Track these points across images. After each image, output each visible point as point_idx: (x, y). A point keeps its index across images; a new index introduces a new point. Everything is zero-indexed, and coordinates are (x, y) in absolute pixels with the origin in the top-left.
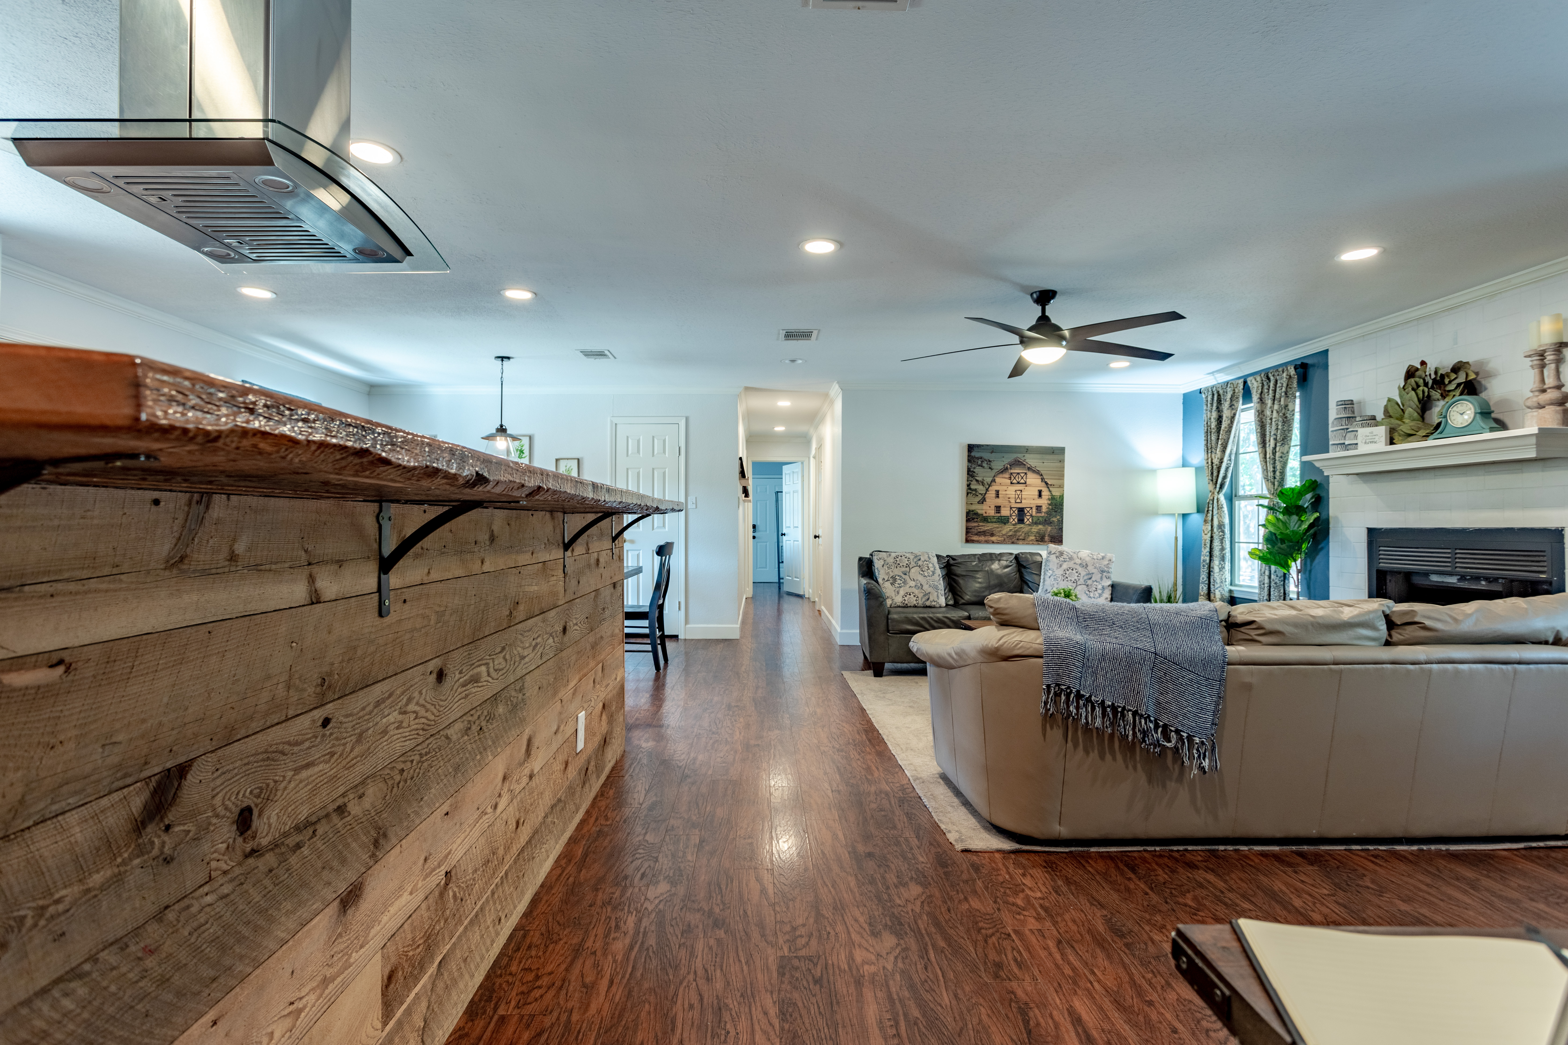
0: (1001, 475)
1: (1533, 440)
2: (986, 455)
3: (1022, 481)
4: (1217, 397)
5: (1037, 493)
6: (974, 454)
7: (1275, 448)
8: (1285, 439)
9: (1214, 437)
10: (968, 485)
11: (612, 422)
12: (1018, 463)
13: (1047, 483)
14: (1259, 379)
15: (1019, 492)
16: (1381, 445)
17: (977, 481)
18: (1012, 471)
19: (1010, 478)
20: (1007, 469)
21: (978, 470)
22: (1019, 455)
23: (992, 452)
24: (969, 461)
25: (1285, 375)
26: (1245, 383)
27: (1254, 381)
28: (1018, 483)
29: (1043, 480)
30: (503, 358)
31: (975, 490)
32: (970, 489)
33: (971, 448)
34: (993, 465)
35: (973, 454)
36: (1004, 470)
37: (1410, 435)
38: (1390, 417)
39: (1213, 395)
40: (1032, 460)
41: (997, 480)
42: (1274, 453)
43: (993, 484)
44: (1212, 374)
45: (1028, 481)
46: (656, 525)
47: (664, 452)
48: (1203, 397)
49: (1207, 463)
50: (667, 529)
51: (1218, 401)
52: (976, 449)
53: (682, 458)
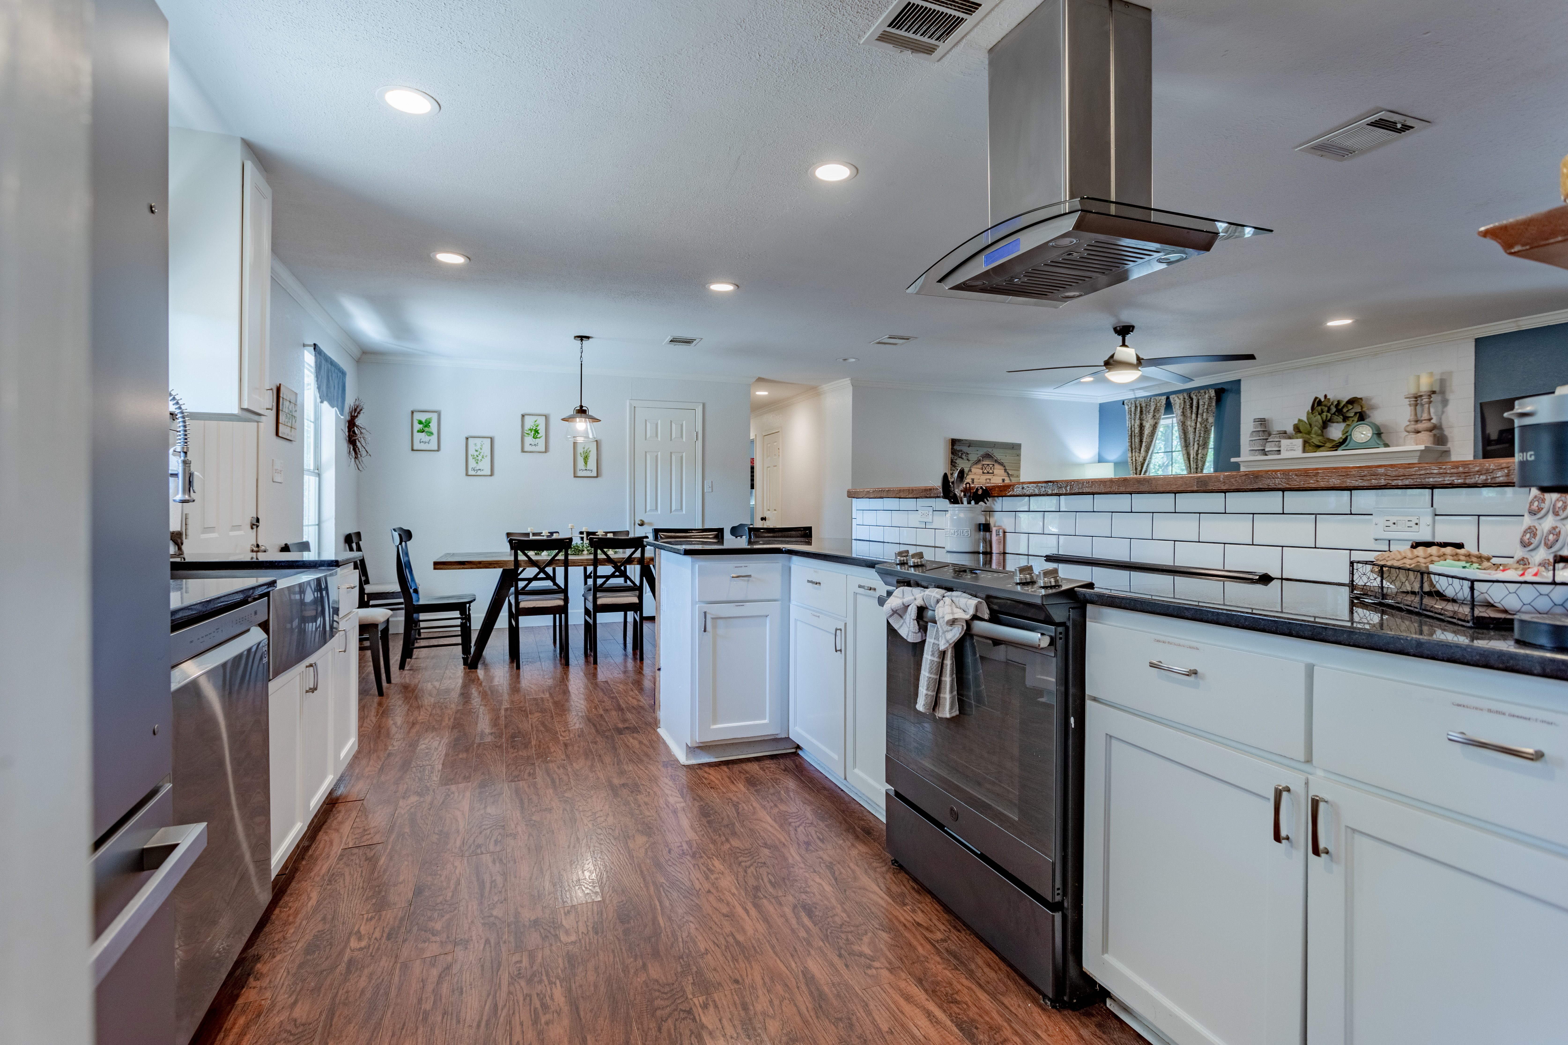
0: (975, 466)
2: (965, 449)
3: (991, 471)
4: (1141, 408)
5: (1001, 482)
6: (957, 447)
7: (1197, 451)
9: (1137, 440)
11: (630, 405)
12: (988, 456)
13: (1008, 474)
14: (1181, 397)
15: (988, 481)
16: (1298, 453)
18: (984, 463)
19: (982, 469)
20: (979, 461)
21: (957, 459)
22: (990, 450)
23: (969, 446)
24: (952, 453)
25: (1207, 396)
26: (1168, 398)
27: (1176, 398)
28: (988, 473)
29: (1005, 470)
30: (582, 338)
33: (954, 442)
34: (970, 456)
35: (955, 447)
37: (1319, 447)
38: (1300, 432)
39: (1136, 407)
40: (998, 454)
41: (973, 470)
42: (1197, 455)
43: (970, 473)
44: (1133, 390)
45: (996, 472)
46: (674, 508)
47: (682, 437)
48: (1126, 407)
49: (1129, 460)
50: (684, 512)
51: (1141, 412)
52: (957, 443)
53: (699, 443)
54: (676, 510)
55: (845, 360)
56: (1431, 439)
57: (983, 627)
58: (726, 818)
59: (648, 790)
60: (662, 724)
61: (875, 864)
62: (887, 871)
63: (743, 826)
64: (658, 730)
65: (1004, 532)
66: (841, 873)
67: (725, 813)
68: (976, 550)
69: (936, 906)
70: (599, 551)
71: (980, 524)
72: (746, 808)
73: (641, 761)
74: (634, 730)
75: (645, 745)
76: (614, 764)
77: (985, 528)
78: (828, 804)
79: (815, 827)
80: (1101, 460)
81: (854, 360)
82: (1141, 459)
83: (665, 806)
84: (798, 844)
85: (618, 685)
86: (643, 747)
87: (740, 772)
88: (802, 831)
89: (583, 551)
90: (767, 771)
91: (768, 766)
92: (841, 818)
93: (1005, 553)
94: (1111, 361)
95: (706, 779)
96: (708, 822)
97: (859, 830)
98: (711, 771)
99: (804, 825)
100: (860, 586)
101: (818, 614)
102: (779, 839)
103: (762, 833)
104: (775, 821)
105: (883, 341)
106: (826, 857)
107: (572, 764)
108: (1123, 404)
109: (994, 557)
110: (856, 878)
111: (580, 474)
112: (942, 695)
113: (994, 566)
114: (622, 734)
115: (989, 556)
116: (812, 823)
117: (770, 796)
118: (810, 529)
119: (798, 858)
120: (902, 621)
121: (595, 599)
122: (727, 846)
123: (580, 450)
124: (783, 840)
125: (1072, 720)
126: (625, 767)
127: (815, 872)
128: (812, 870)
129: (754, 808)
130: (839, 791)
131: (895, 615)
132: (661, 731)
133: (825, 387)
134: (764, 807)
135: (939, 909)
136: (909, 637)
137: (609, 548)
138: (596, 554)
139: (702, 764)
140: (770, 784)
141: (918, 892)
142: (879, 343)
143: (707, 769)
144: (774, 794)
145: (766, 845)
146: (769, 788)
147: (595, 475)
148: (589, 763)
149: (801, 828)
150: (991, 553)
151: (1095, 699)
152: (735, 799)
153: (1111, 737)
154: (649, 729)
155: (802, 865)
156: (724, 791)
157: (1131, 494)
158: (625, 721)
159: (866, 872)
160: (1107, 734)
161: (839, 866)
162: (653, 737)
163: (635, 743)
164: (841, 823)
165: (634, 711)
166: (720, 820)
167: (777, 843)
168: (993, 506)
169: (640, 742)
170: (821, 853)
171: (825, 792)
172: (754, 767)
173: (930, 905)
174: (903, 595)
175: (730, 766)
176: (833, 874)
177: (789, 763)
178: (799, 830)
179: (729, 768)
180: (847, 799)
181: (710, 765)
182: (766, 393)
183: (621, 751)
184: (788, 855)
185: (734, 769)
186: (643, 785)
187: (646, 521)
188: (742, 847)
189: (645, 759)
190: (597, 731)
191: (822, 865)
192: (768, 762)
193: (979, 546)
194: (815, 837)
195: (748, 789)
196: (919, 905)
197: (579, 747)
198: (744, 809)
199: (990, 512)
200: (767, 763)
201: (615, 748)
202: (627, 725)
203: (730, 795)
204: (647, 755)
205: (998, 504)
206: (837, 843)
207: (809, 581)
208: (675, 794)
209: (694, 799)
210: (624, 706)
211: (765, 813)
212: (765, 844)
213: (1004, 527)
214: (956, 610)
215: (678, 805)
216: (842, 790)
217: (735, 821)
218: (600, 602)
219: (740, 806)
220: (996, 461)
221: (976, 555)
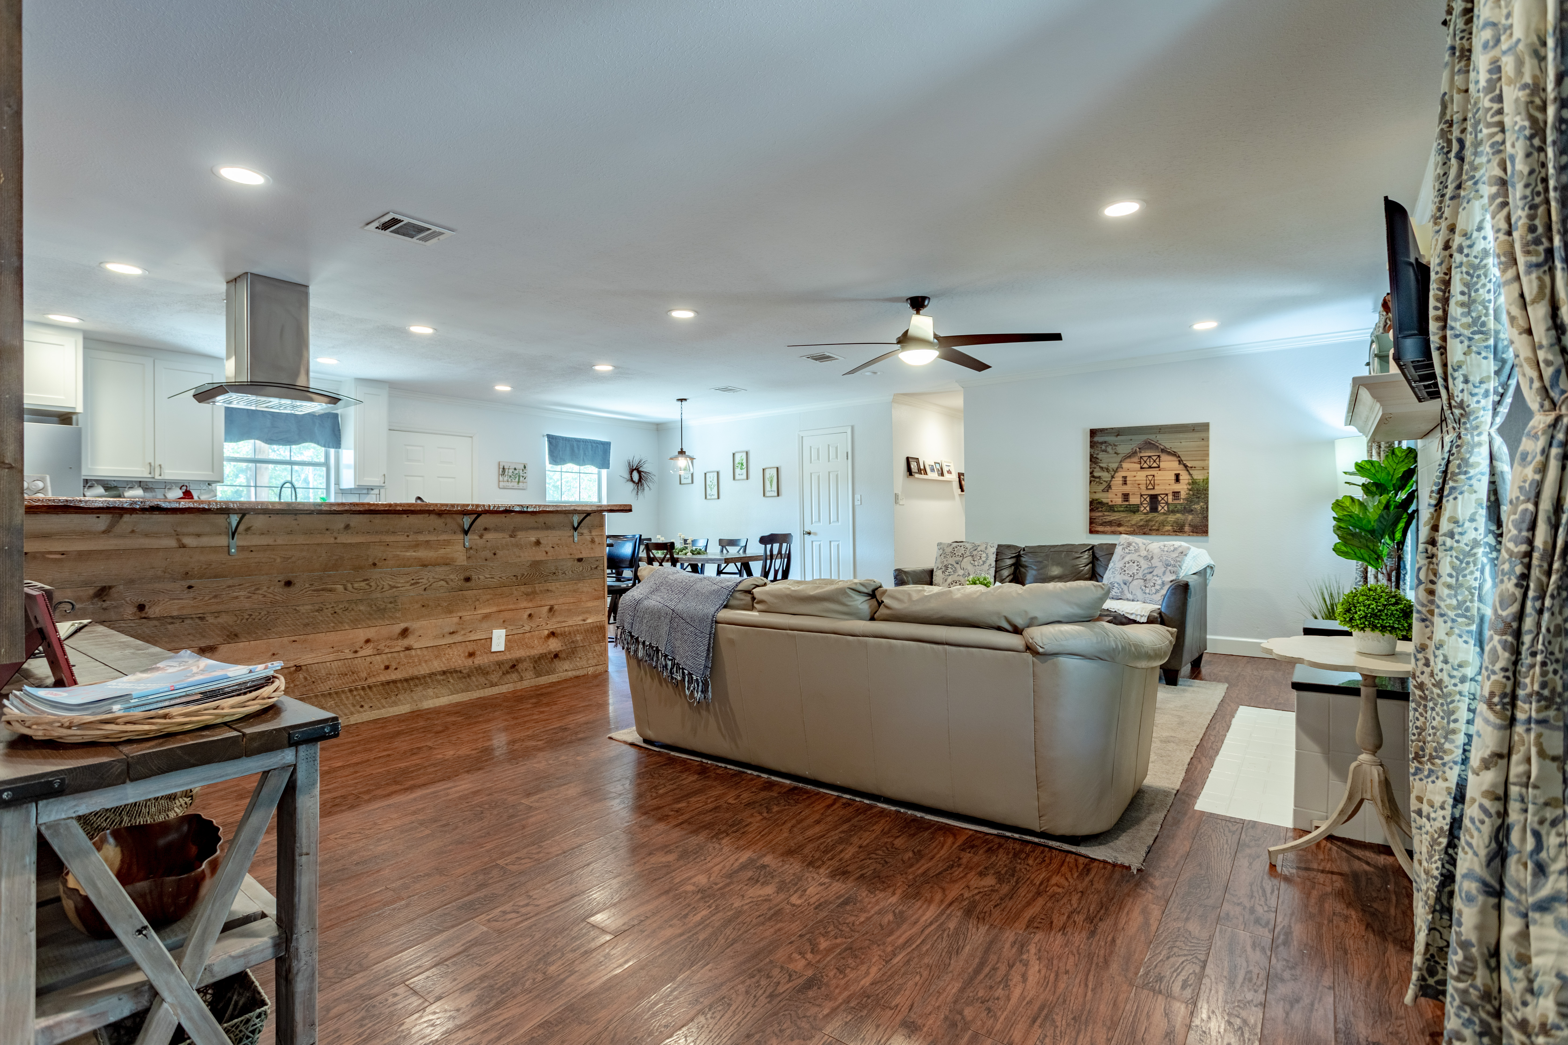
0: (1128, 460)
2: (1110, 439)
3: (1155, 465)
5: (1173, 477)
6: (1098, 438)
10: (1091, 473)
12: (1149, 445)
13: (1186, 466)
15: (1150, 478)
17: (1102, 468)
18: (1143, 454)
19: (1140, 462)
20: (1135, 452)
21: (1101, 456)
22: (1149, 437)
23: (1118, 435)
24: (1091, 447)
28: (1150, 467)
29: (1180, 462)
31: (1099, 477)
32: (1094, 476)
33: (1093, 433)
34: (1119, 449)
35: (1096, 439)
36: (1133, 454)
40: (1166, 441)
41: (1124, 465)
43: (1120, 469)
45: (1162, 465)
52: (1098, 434)
53: (849, 462)
111: (767, 494)
123: (767, 475)
147: (777, 495)
220: (1163, 451)
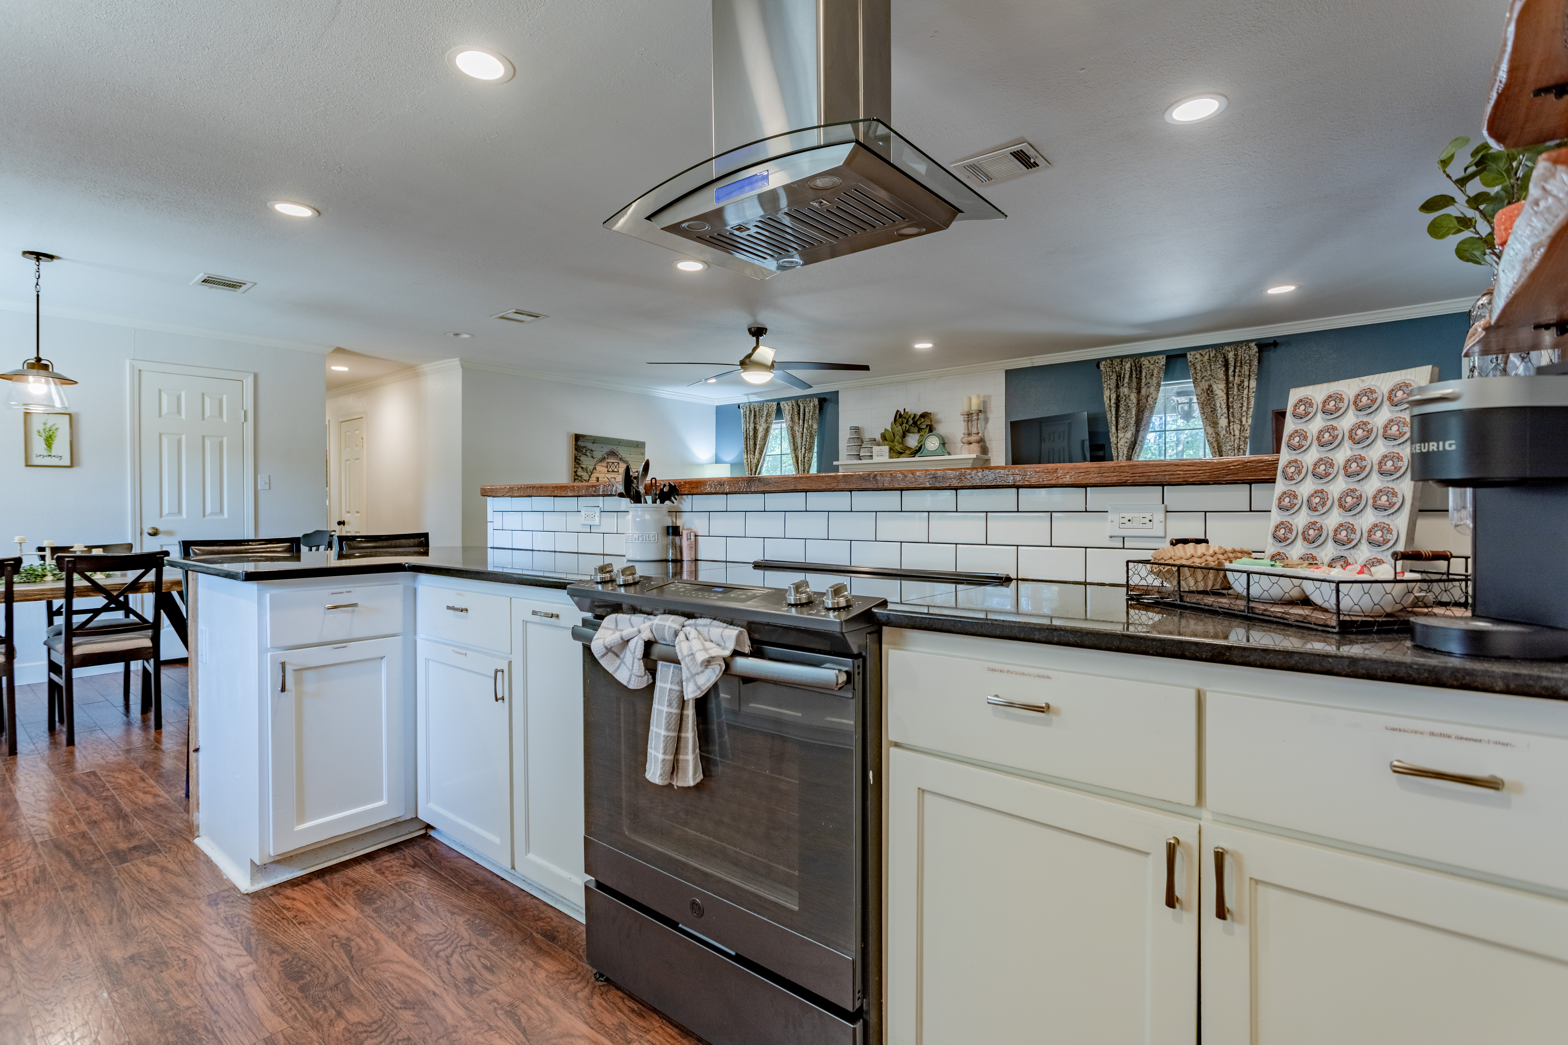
0: (600, 464)
1: (971, 461)
2: (590, 445)
3: (616, 470)
4: (755, 413)
7: (804, 454)
8: (811, 449)
9: (752, 443)
10: (576, 472)
11: (132, 367)
12: (612, 454)
14: (790, 404)
16: (886, 458)
17: (582, 468)
18: (609, 461)
19: (607, 467)
20: (604, 458)
21: (583, 458)
22: (615, 447)
23: (593, 443)
24: (576, 449)
25: (812, 404)
26: (778, 404)
27: (786, 405)
28: (613, 471)
30: (38, 256)
31: (581, 476)
32: (577, 475)
33: (577, 437)
34: (595, 454)
35: (579, 443)
36: (603, 459)
37: (901, 453)
38: (887, 440)
39: (750, 411)
40: (623, 452)
41: (598, 468)
42: (804, 458)
43: (594, 471)
44: (747, 395)
46: (208, 510)
47: (221, 415)
48: (742, 411)
49: (745, 461)
50: (226, 516)
51: (755, 415)
52: (581, 439)
53: (249, 426)
54: (212, 514)
55: (456, 335)
56: (979, 449)
57: (747, 665)
58: (332, 972)
59: (183, 957)
60: (202, 831)
61: (573, 988)
62: (592, 993)
63: (363, 980)
64: (197, 841)
65: (696, 536)
66: (529, 1018)
67: (329, 965)
68: (664, 558)
69: (669, 1030)
70: (76, 576)
71: (668, 527)
72: (363, 945)
73: (165, 903)
74: (151, 848)
75: (172, 872)
76: (111, 922)
77: (674, 531)
78: (487, 906)
79: (476, 948)
80: (718, 461)
81: (467, 336)
82: (756, 461)
83: (218, 980)
84: (456, 986)
85: (116, 775)
86: (169, 876)
87: (345, 885)
88: (458, 962)
89: (45, 576)
90: (387, 873)
91: (388, 864)
92: (509, 923)
93: (696, 560)
94: (747, 361)
95: (288, 909)
96: (302, 989)
97: (539, 936)
98: (297, 893)
99: (458, 950)
100: (534, 613)
101: (464, 651)
102: (424, 987)
103: (396, 984)
104: (414, 956)
105: (508, 316)
106: (502, 998)
107: (20, 942)
108: (739, 407)
109: (685, 565)
110: (552, 1021)
111: (36, 461)
112: (681, 757)
113: (685, 576)
114: (126, 861)
115: (679, 564)
116: (470, 945)
117: (399, 914)
118: (426, 535)
119: (461, 1012)
120: (619, 661)
121: (69, 648)
122: (341, 1025)
123: (37, 425)
124: (432, 987)
125: (871, 774)
126: (135, 922)
127: (491, 1028)
128: (486, 1027)
129: (376, 942)
130: (499, 881)
131: (610, 654)
132: (202, 843)
133: (427, 367)
134: (392, 936)
135: (673, 1033)
136: (632, 682)
137: (95, 570)
138: (69, 581)
139: (281, 885)
140: (395, 894)
141: (640, 1015)
142: (502, 318)
143: (289, 892)
144: (404, 909)
145: (407, 1005)
146: (394, 902)
147: (68, 464)
148: (58, 930)
149: (456, 956)
150: (681, 561)
151: (897, 745)
152: (342, 933)
153: (923, 791)
154: (179, 842)
155: (469, 1024)
156: (323, 923)
157: (851, 491)
158: (130, 835)
159: (564, 1005)
160: (919, 789)
161: (523, 1006)
162: (188, 855)
163: (154, 873)
164: (511, 932)
165: (149, 816)
166: (322, 979)
167: (424, 994)
168: (680, 505)
169: (163, 869)
170: (493, 992)
171: (480, 888)
172: (366, 871)
173: (661, 1031)
174: (617, 625)
175: (327, 878)
176: (518, 1022)
177: (417, 852)
178: (452, 961)
179: (325, 882)
180: (512, 891)
181: (293, 883)
182: (345, 369)
183: (125, 894)
184: (443, 1011)
185: (335, 881)
186: (173, 948)
187: (161, 528)
188: (366, 1019)
189: (174, 898)
190: (75, 864)
191: (499, 1012)
192: (386, 858)
193: (667, 552)
194: (479, 966)
195: (362, 911)
196: (648, 1037)
197: (35, 903)
198: (360, 949)
199: (676, 512)
200: (387, 860)
201: (113, 891)
202: (135, 842)
203: (334, 928)
204: (177, 890)
205: (686, 503)
206: (513, 969)
207: (449, 608)
208: (236, 952)
209: (272, 952)
210: (127, 809)
211: (395, 946)
212: (405, 1002)
213: (695, 530)
214: (708, 645)
215: (242, 971)
216: (503, 879)
217: (348, 973)
218: (77, 651)
219: (353, 944)
220: (621, 459)
221: (664, 564)
